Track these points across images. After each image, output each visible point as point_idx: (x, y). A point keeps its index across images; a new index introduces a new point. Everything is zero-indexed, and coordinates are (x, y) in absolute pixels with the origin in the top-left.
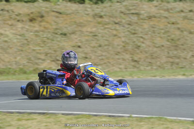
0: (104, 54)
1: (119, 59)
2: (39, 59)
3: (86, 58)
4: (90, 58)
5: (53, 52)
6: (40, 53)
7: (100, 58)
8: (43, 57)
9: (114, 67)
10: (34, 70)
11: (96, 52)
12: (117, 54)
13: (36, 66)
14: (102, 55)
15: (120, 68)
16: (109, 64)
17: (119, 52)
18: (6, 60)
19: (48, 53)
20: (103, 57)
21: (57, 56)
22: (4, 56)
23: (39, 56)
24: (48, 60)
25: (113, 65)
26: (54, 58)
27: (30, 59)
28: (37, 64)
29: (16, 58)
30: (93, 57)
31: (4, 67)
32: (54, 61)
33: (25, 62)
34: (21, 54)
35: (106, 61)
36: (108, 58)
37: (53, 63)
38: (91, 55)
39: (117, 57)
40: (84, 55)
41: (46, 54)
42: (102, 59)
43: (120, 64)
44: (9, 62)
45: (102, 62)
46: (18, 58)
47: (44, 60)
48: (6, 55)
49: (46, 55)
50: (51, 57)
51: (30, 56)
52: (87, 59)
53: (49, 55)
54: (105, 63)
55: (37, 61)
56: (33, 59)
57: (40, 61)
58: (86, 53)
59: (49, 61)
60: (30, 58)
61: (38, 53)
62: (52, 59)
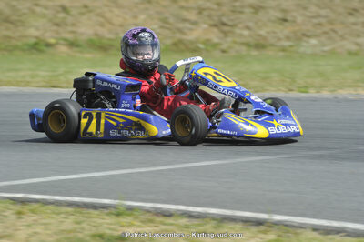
0: (323, 12)
1: (355, 24)
2: (185, 20)
3: (285, 20)
4: (294, 22)
5: (215, 7)
6: (187, 9)
7: (315, 21)
8: (192, 16)
9: (344, 42)
10: (175, 44)
11: (305, 8)
12: (351, 14)
13: (178, 36)
14: (319, 16)
15: (357, 44)
16: (333, 35)
17: (355, 10)
18: (117, 21)
19: (204, 9)
20: (323, 20)
21: (223, 15)
22: (111, 11)
23: (185, 14)
24: (205, 23)
25: (342, 38)
26: (216, 18)
27: (165, 21)
28: (180, 31)
29: (135, 17)
30: (300, 19)
31: (111, 36)
32: (215, 26)
33: (155, 27)
34: (147, 9)
35: (327, 28)
36: (331, 22)
37: (215, 30)
38: (295, 14)
39: (352, 19)
40: (280, 15)
41: (200, 11)
42: (320, 24)
43: (358, 36)
44: (121, 26)
45: (319, 31)
46: (142, 17)
47: (195, 23)
48: (116, 11)
49: (200, 13)
50: (209, 16)
51: (167, 15)
52: (287, 24)
53: (205, 13)
54: (325, 33)
55: (181, 25)
56: (171, 20)
57: (187, 25)
58: (284, 11)
59: (205, 26)
60: (167, 18)
61: (182, 8)
62: (212, 22)
